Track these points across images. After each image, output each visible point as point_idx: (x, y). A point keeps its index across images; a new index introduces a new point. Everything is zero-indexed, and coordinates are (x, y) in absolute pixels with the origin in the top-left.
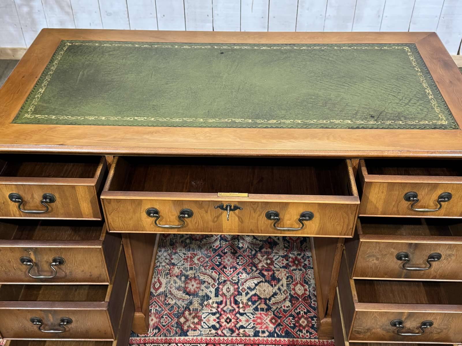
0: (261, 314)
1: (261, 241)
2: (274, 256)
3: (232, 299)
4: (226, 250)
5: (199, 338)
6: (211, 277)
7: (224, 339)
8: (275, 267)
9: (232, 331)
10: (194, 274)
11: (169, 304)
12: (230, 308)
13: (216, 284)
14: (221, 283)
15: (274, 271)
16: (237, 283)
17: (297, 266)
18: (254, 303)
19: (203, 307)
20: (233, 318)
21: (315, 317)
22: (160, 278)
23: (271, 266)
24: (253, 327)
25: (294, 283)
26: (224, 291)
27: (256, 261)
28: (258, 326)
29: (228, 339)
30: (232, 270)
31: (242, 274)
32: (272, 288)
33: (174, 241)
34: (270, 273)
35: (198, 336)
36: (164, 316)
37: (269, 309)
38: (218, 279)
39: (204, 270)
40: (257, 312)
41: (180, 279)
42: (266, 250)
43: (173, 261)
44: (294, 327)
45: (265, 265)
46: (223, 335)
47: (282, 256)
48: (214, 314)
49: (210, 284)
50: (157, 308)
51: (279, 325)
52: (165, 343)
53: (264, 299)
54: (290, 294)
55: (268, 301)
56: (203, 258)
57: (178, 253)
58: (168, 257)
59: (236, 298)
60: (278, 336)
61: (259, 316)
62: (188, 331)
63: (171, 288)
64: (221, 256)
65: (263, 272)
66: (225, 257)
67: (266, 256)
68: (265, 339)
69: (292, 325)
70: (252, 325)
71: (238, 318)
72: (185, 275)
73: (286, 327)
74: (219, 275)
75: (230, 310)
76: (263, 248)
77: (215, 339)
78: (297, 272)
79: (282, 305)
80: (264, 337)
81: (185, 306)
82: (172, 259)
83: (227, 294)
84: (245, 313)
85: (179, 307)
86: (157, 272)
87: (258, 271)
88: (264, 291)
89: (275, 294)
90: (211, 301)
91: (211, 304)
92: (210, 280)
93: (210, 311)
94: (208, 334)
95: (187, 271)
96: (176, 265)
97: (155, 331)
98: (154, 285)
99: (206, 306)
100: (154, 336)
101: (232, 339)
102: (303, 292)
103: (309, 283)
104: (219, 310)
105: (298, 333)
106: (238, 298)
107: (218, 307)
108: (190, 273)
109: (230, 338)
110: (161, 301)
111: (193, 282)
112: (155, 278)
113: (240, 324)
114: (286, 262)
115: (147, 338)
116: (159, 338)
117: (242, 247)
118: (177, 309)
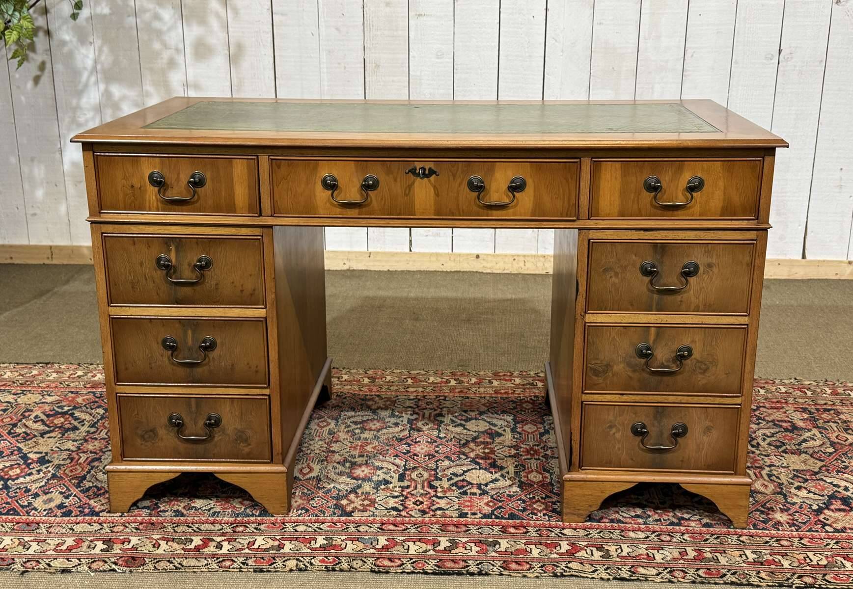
0: (471, 498)
1: (475, 432)
2: (496, 446)
3: (426, 484)
4: (418, 440)
5: (371, 518)
6: (393, 464)
7: (410, 520)
8: (497, 456)
9: (424, 512)
10: (367, 461)
11: (324, 487)
12: (422, 491)
13: (401, 470)
14: (410, 469)
15: (494, 459)
16: (435, 470)
17: (532, 455)
18: (460, 488)
19: (377, 491)
20: (427, 501)
21: (559, 502)
22: (311, 464)
23: (490, 455)
24: (457, 510)
25: (527, 471)
26: (414, 476)
27: (466, 450)
28: (466, 509)
29: (417, 520)
30: (427, 457)
31: (443, 461)
32: (490, 475)
33: (336, 430)
34: (489, 461)
35: (369, 516)
36: (316, 499)
37: (484, 493)
38: (404, 466)
39: (381, 457)
40: (465, 496)
41: (343, 465)
42: (482, 440)
43: (331, 449)
44: (524, 510)
45: (481, 454)
46: (408, 515)
47: (509, 447)
48: (396, 497)
49: (391, 470)
50: (306, 491)
51: (500, 507)
52: (315, 523)
53: (477, 484)
54: (519, 481)
55: (483, 487)
56: (382, 446)
57: (341, 442)
58: (325, 445)
59: (432, 483)
60: (497, 517)
61: (468, 499)
62: (353, 512)
63: (328, 473)
64: (409, 445)
65: (477, 460)
66: (416, 446)
67: (482, 446)
68: (476, 520)
69: (520, 508)
70: (456, 507)
71: (434, 501)
72: (350, 462)
73: (510, 510)
74: (405, 462)
75: (422, 494)
76: (479, 438)
77: (395, 520)
78: (533, 461)
79: (507, 491)
80: (475, 518)
81: (349, 490)
82: (332, 447)
83: (418, 480)
84: (447, 497)
85: (339, 491)
86: (307, 459)
87: (469, 459)
88: (478, 477)
89: (496, 480)
90: (391, 486)
91: (391, 488)
92: (391, 467)
93: (388, 494)
94: (386, 515)
95: (355, 458)
96: (338, 452)
97: (300, 512)
98: (301, 470)
99: (383, 490)
100: (299, 516)
101: (423, 520)
102: (541, 479)
103: (551, 471)
104: (405, 493)
105: (531, 516)
106: (436, 483)
107: (402, 491)
108: (359, 460)
109: (420, 519)
110: (312, 485)
111: (364, 468)
112: (303, 463)
113: (438, 506)
114: (515, 452)
115: (287, 518)
116: (307, 518)
117: (445, 437)
118: (337, 492)
